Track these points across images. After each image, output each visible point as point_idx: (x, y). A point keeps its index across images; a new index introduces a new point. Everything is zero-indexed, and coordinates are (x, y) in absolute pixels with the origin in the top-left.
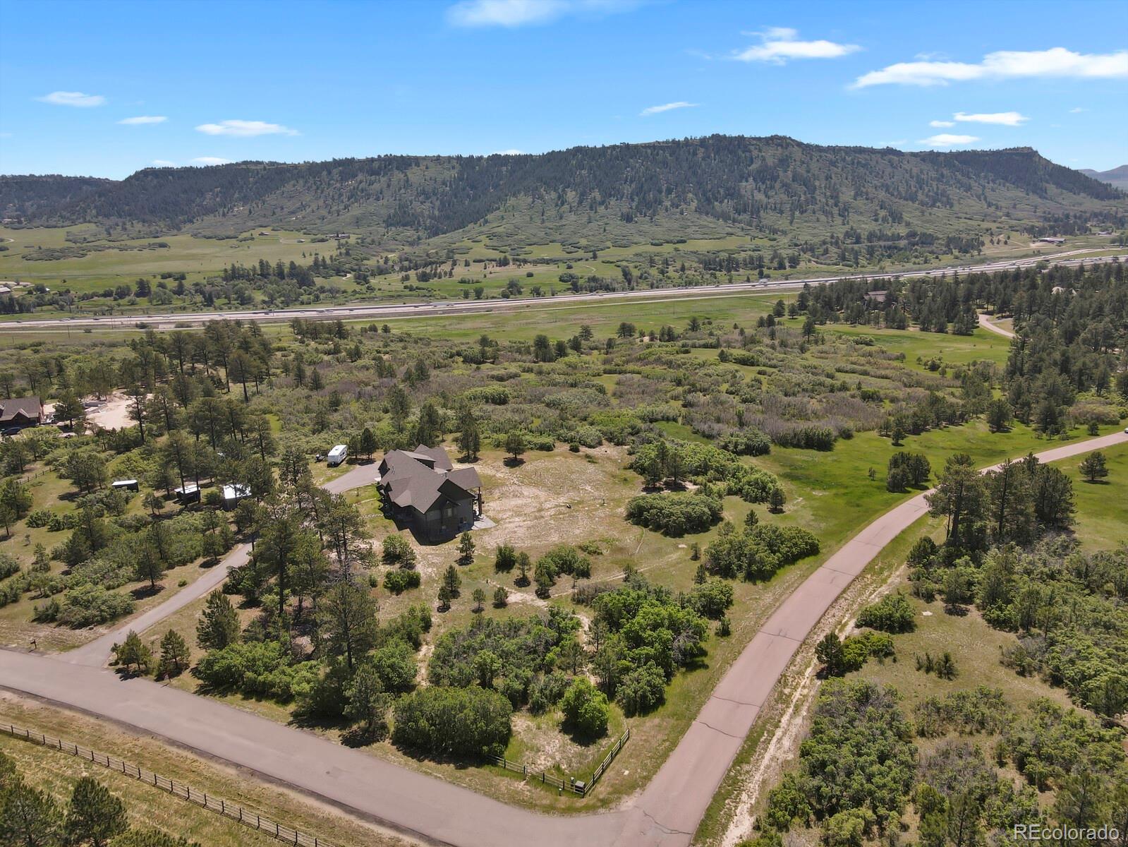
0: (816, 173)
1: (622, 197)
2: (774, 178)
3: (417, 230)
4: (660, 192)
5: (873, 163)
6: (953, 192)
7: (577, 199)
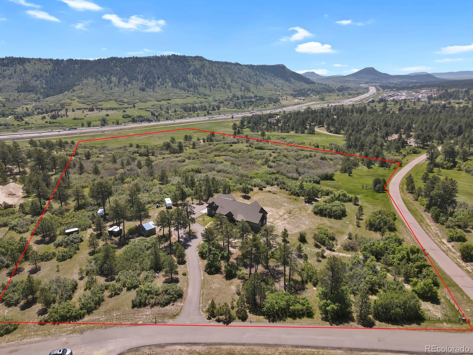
0: (216, 72)
1: (138, 80)
2: (201, 74)
3: (36, 94)
4: (155, 78)
5: (232, 68)
6: (262, 80)
7: (117, 81)
